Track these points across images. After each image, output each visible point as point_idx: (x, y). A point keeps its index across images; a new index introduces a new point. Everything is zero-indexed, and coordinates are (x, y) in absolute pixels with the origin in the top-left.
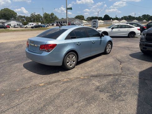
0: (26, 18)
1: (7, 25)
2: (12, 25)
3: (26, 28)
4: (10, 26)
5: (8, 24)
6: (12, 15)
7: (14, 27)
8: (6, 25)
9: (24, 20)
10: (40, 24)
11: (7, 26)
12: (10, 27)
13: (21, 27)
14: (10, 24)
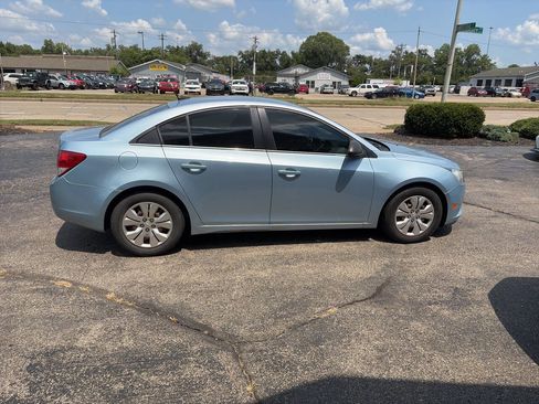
0: (375, 64)
1: (304, 83)
2: (318, 85)
3: (351, 95)
4: (313, 87)
5: (308, 82)
6: (336, 53)
7: (322, 92)
8: (302, 82)
9: (366, 70)
10: (405, 84)
11: (302, 86)
12: (311, 90)
13: (342, 93)
14: (313, 82)
